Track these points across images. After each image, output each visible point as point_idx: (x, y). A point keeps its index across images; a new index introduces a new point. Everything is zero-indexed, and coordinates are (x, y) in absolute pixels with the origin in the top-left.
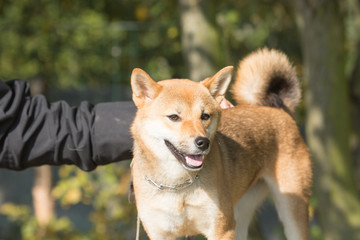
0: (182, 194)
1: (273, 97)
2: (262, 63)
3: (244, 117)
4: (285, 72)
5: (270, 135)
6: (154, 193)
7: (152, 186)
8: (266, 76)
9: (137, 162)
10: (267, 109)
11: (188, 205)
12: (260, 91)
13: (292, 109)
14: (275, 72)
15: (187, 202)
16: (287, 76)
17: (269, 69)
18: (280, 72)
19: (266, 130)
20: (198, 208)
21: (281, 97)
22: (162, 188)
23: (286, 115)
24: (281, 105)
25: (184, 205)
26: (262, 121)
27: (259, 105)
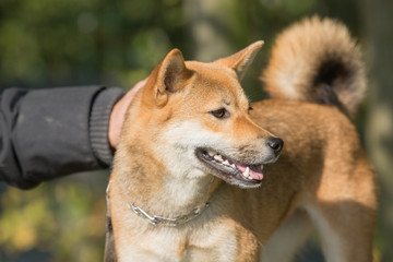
0: (186, 230)
1: (322, 90)
2: (308, 40)
3: (276, 121)
4: (344, 53)
5: (313, 147)
6: (144, 228)
7: (140, 219)
8: (313, 60)
9: (119, 184)
10: (313, 107)
11: (193, 247)
12: (304, 81)
13: (351, 107)
14: (327, 54)
15: (191, 243)
16: (346, 60)
17: (319, 49)
18: (335, 53)
19: (308, 140)
20: (208, 250)
21: (335, 90)
22: (157, 221)
23: (341, 117)
24: (335, 102)
25: (187, 246)
26: (304, 129)
27: (301, 101)
